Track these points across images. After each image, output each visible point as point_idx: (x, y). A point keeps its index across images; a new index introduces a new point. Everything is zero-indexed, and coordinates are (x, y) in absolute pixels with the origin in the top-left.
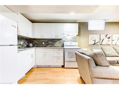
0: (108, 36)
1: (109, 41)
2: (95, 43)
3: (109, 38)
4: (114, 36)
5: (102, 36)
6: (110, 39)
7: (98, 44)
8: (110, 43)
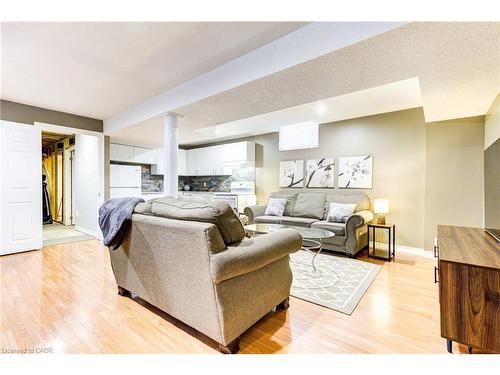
0: (325, 164)
1: (328, 176)
2: (292, 184)
3: (328, 168)
4: (342, 161)
5: (309, 163)
6: (331, 172)
7: (301, 185)
8: (331, 183)
